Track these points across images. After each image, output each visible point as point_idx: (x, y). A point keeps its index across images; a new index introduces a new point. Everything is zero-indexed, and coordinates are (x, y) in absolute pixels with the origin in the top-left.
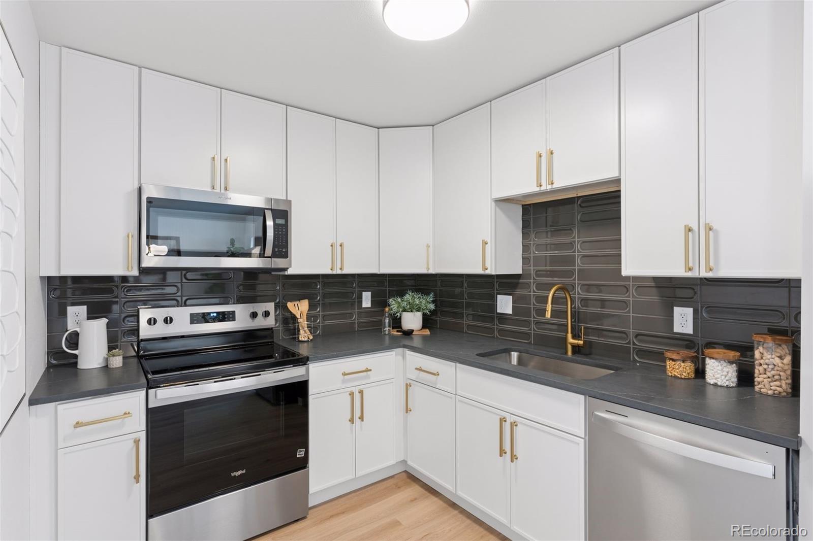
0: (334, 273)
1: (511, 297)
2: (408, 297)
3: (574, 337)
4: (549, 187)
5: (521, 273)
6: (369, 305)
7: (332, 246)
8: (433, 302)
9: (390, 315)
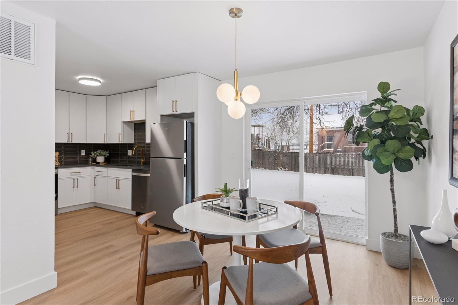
0: (69, 142)
1: (131, 151)
2: (99, 152)
3: (143, 160)
4: (133, 120)
5: (133, 143)
6: (84, 155)
7: (68, 134)
8: (108, 153)
9: (91, 158)
